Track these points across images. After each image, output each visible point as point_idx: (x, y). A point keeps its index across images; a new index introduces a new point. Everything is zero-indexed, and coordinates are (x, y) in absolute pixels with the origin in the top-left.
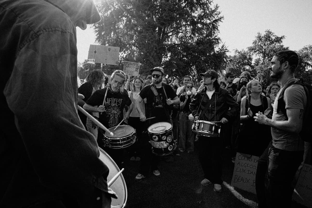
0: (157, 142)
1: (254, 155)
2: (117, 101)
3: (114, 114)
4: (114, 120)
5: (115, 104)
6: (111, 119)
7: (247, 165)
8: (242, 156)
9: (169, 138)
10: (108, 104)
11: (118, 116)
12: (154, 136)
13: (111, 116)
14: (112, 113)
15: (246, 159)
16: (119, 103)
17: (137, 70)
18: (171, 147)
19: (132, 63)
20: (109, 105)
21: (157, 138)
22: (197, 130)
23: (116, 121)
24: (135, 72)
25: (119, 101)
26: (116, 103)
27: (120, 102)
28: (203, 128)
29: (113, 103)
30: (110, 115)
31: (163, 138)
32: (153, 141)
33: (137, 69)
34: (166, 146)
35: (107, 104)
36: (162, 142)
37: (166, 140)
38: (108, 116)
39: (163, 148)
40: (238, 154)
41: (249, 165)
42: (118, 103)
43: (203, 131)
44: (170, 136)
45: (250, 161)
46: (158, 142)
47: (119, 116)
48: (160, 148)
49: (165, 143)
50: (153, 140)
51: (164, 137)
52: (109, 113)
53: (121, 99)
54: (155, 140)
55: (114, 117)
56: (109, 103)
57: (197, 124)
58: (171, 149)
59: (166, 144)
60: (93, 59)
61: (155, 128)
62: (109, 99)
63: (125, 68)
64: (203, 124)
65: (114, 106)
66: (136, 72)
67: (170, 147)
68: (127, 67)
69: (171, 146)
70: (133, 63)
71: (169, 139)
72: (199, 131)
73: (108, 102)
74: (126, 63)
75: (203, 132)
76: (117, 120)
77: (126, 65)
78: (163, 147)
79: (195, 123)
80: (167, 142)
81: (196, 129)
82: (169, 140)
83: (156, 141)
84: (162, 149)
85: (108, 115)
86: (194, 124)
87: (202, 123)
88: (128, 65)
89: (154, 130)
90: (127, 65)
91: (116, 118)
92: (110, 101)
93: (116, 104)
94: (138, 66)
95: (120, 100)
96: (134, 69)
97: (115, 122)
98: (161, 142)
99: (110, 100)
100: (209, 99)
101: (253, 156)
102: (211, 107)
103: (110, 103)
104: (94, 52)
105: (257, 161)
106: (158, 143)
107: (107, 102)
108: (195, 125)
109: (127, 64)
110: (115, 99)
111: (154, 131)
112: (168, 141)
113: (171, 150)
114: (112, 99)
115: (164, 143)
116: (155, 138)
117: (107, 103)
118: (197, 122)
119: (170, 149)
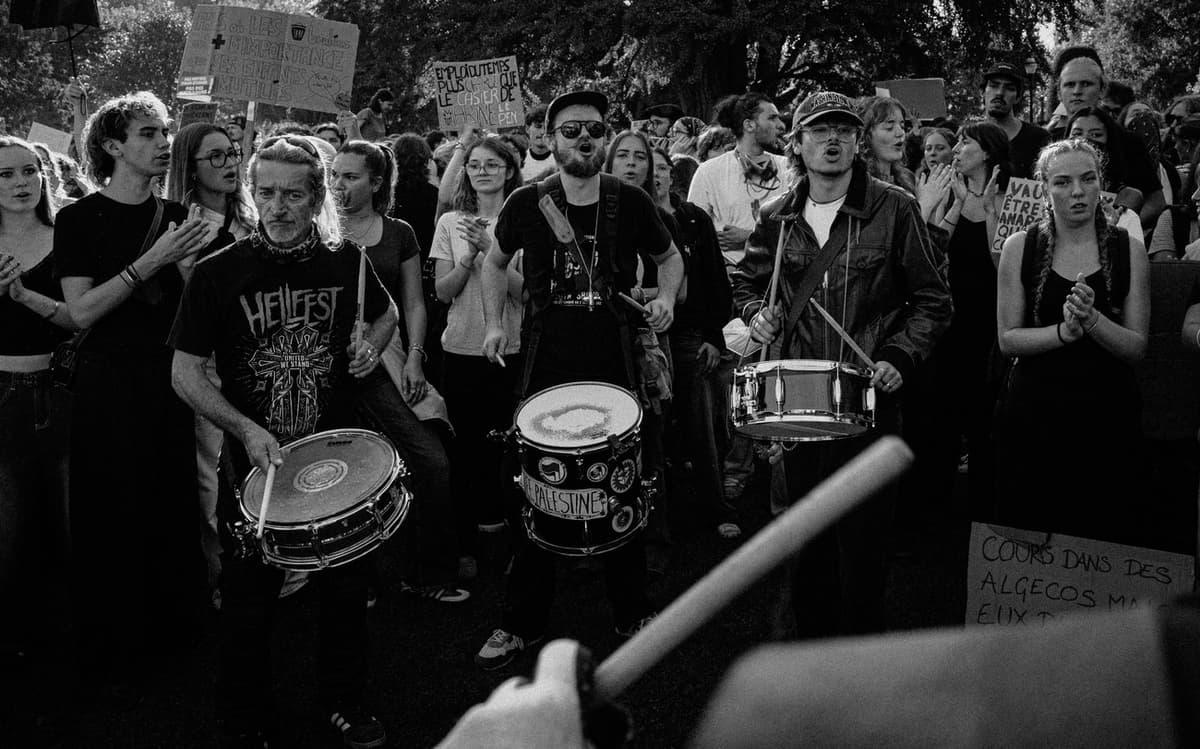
0: (558, 491)
1: (1059, 532)
2: (311, 300)
3: (295, 374)
4: (295, 404)
5: (297, 316)
6: (278, 403)
7: (1033, 586)
8: (1001, 539)
9: (623, 475)
10: (262, 321)
11: (318, 383)
12: (547, 462)
13: (278, 383)
14: (282, 372)
15: (1023, 552)
16: (322, 312)
17: (509, 94)
18: (627, 514)
19: (477, 63)
20: (269, 325)
21: (561, 473)
22: (754, 416)
23: (308, 408)
24: (503, 107)
25: (324, 299)
26: (307, 310)
27: (329, 303)
28: (783, 401)
29: (289, 315)
30: (270, 379)
31: (592, 474)
32: (541, 485)
33: (508, 87)
34: (603, 513)
35: (257, 322)
36: (585, 493)
37: (604, 485)
38: (261, 387)
39: (585, 519)
40: (980, 531)
41: (1042, 586)
42: (317, 309)
43: (786, 414)
44: (629, 465)
45: (1044, 563)
46: (563, 491)
47: (322, 380)
48: (572, 518)
49: (602, 496)
50: (541, 479)
51: (599, 469)
52: (265, 368)
53: (334, 290)
54: (551, 478)
55: (295, 390)
56: (269, 319)
57: (748, 387)
58: (625, 524)
59: (605, 500)
60: (204, 78)
61: (556, 414)
62: (268, 297)
63: (447, 100)
64: (778, 381)
65: (293, 329)
66: (507, 104)
67: (621, 517)
68: (456, 91)
69: (628, 508)
70: (483, 62)
71: (622, 480)
72: (768, 419)
73: (261, 309)
74: (445, 74)
75: (787, 418)
76: (311, 401)
77: (446, 84)
78: (586, 515)
79: (741, 382)
80: (611, 493)
81: (750, 411)
82: (622, 482)
83: (554, 486)
84: (579, 523)
85: (261, 378)
86: (735, 387)
87: (773, 372)
88: (459, 79)
89: (548, 423)
90: (454, 83)
91: (306, 392)
92: (269, 305)
93: (306, 317)
94: (511, 70)
95: (330, 293)
96: (495, 94)
97: (302, 415)
98: (579, 492)
99: (273, 299)
100: (818, 247)
101: (1054, 535)
102: (829, 290)
103: (273, 319)
104: (214, 41)
105: (1079, 562)
106: (565, 495)
107: (258, 311)
108: (743, 393)
109: (453, 76)
110: (300, 292)
111: (548, 432)
112: (615, 490)
113: (624, 529)
114: (280, 293)
115: (596, 496)
116: (552, 469)
117: (256, 317)
118: (747, 374)
119: (620, 524)
